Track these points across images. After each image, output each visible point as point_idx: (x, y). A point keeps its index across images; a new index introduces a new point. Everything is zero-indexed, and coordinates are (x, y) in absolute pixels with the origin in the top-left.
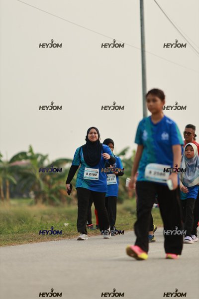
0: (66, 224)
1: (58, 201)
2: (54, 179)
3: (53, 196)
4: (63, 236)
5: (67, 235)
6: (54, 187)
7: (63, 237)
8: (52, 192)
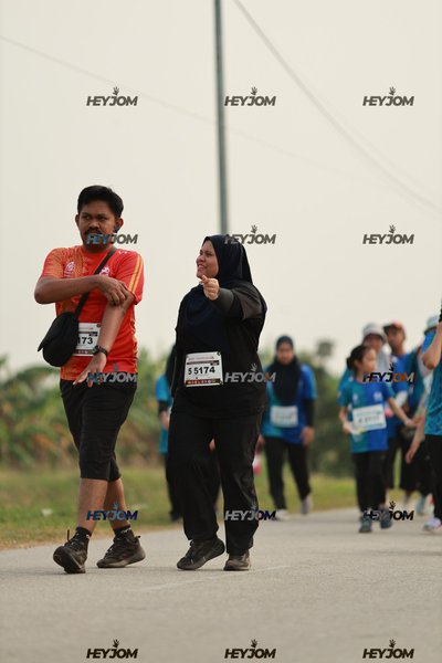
0: (47, 512)
1: (28, 460)
2: (20, 411)
3: (18, 449)
4: (41, 537)
5: (50, 536)
6: (20, 428)
7: (40, 541)
8: (15, 440)
